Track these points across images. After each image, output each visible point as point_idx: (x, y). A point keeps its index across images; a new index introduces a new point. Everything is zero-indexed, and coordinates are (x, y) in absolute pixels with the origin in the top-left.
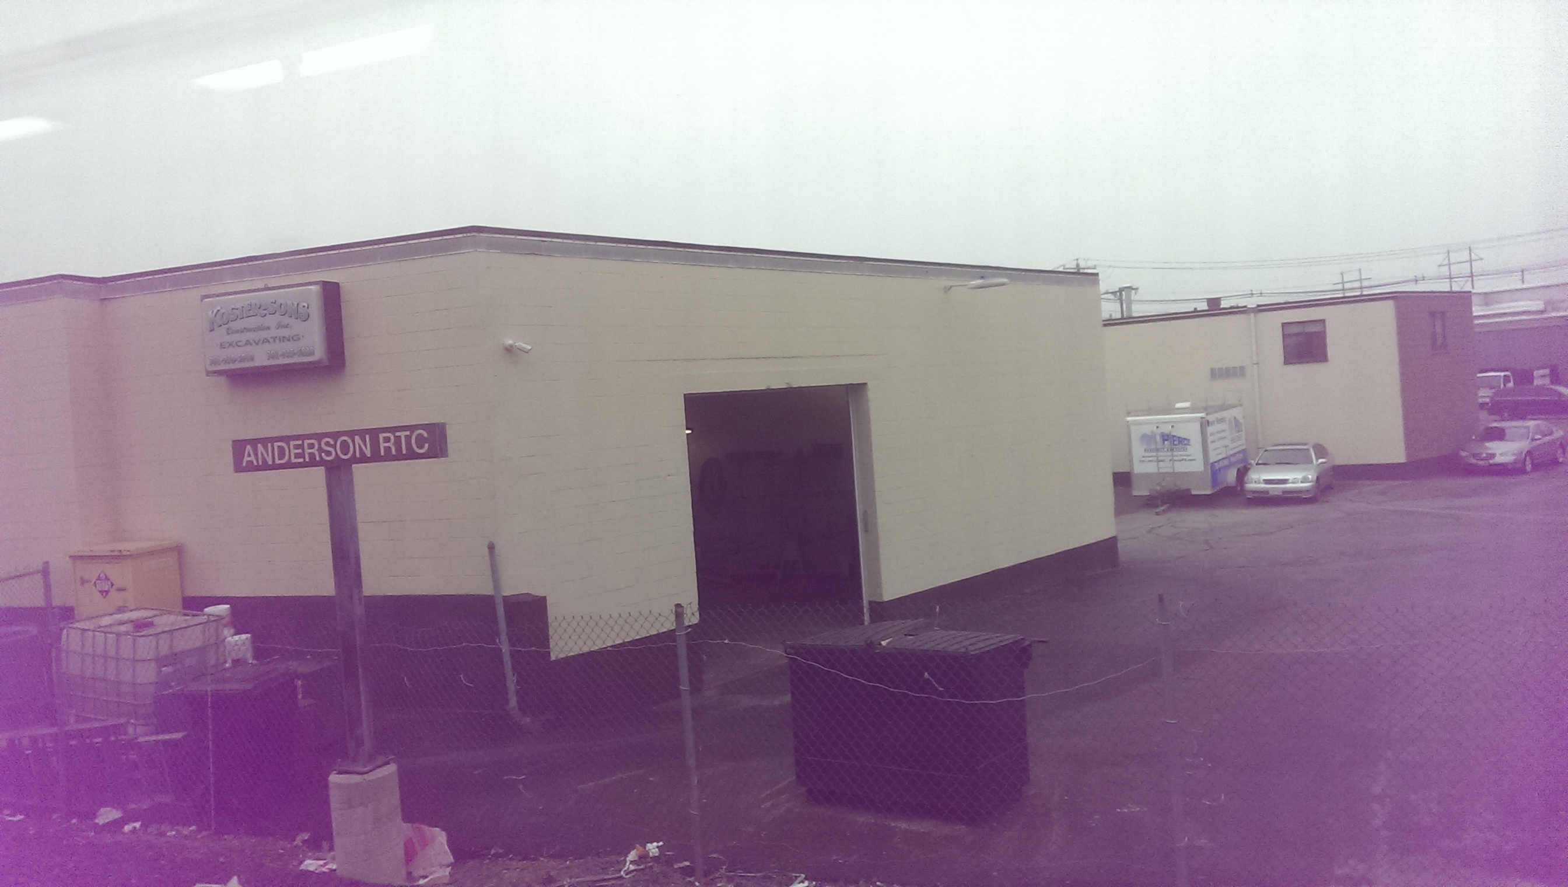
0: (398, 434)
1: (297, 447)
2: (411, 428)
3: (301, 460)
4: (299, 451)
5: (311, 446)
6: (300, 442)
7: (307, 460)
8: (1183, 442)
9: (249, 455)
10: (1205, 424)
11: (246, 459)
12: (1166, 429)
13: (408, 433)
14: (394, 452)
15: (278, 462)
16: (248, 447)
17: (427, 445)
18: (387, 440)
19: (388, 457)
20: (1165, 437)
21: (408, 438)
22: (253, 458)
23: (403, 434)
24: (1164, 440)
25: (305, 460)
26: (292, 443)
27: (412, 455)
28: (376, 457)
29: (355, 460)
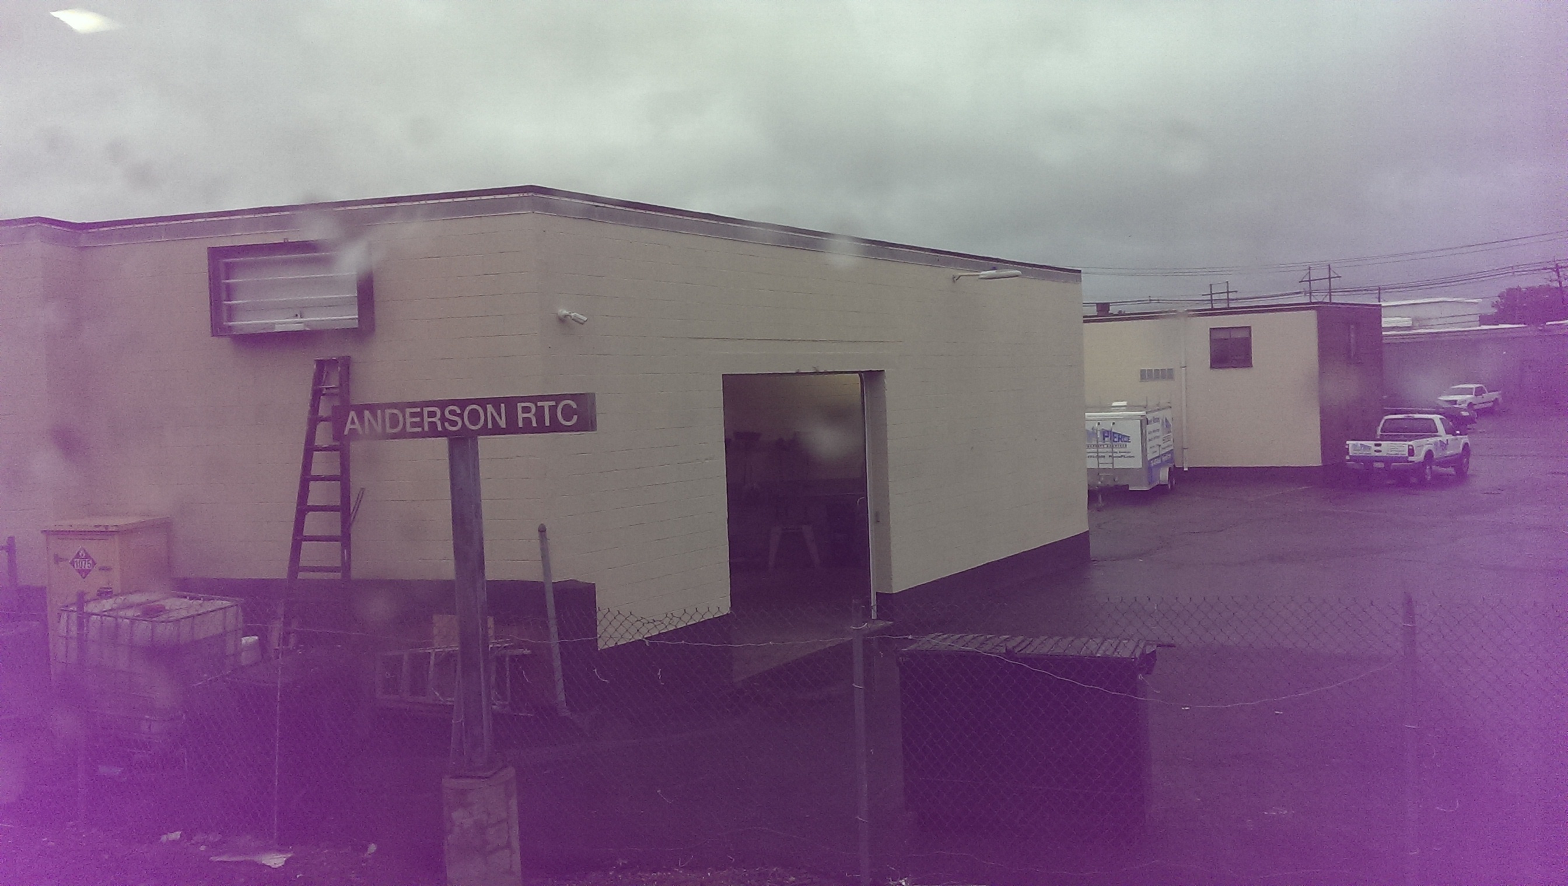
0: (539, 404)
1: (413, 415)
2: (558, 398)
3: (420, 429)
4: (418, 419)
5: (432, 414)
6: (419, 410)
7: (426, 428)
8: (1123, 438)
9: (353, 422)
10: (1145, 422)
11: (349, 426)
12: (1108, 426)
13: (553, 403)
14: (534, 424)
15: (389, 430)
16: (352, 414)
17: (575, 417)
18: (526, 410)
19: (528, 429)
20: (1107, 434)
21: (553, 410)
22: (357, 426)
23: (546, 404)
24: (1104, 437)
25: (423, 429)
26: (409, 411)
27: (556, 427)
28: (512, 428)
29: (485, 431)
